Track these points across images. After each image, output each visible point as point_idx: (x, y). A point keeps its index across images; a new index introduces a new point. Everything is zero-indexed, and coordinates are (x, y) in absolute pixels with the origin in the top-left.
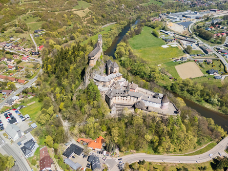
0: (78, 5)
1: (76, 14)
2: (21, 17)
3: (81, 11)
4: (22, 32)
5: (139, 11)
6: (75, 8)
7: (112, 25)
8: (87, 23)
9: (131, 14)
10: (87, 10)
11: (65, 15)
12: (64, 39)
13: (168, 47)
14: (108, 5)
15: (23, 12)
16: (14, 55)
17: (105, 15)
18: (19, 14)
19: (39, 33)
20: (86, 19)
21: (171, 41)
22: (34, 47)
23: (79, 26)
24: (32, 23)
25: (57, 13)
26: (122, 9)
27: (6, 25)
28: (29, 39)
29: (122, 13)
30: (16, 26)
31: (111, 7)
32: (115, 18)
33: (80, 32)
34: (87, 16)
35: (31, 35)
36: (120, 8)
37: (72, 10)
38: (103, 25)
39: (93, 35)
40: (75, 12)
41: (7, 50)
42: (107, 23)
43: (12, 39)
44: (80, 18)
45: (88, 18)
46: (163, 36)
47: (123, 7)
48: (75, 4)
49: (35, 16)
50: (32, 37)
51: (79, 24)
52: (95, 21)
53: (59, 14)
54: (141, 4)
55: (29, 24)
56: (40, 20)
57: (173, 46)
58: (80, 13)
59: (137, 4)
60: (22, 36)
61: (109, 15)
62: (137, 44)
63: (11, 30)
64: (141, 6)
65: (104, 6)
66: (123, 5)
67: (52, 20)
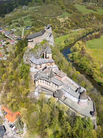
0: (62, 14)
1: (58, 20)
2: (23, 18)
3: (63, 18)
4: (19, 26)
6: (59, 16)
7: (81, 30)
8: (63, 27)
9: (98, 24)
10: (67, 18)
11: (50, 20)
14: (83, 16)
15: (25, 15)
16: (7, 39)
17: (78, 22)
18: (23, 15)
19: (29, 28)
20: (64, 24)
22: (21, 36)
23: (56, 27)
24: (28, 22)
25: (46, 18)
26: (93, 20)
27: (13, 21)
28: (21, 31)
29: (92, 22)
30: (17, 22)
31: (85, 17)
32: (85, 25)
34: (66, 22)
35: (23, 29)
36: (91, 19)
37: (57, 17)
38: (74, 29)
39: (64, 35)
40: (58, 19)
41: (6, 35)
42: (77, 29)
43: (12, 29)
44: (60, 22)
45: (66, 23)
47: (94, 18)
48: (60, 13)
49: (31, 17)
50: (23, 30)
51: (57, 26)
52: (69, 26)
53: (47, 18)
55: (25, 22)
56: (33, 21)
58: (61, 20)
60: (18, 28)
61: (81, 23)
63: (14, 24)
65: (80, 17)
66: (94, 17)
67: (40, 21)
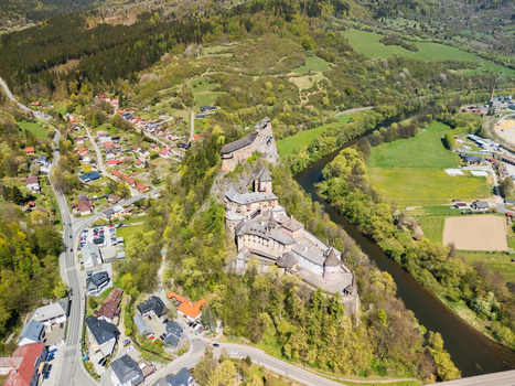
0: (304, 65)
1: (292, 84)
2: (189, 82)
3: (307, 77)
4: (181, 108)
5: (444, 86)
7: (363, 112)
8: (308, 104)
9: (416, 91)
10: (319, 76)
11: (269, 84)
12: (247, 128)
13: (461, 173)
14: (370, 69)
15: (196, 73)
17: (353, 89)
18: (190, 75)
19: (207, 112)
20: (309, 94)
21: (479, 162)
22: (188, 135)
23: (287, 107)
24: (205, 94)
25: (255, 78)
26: (401, 79)
27: (162, 92)
28: (187, 121)
29: (397, 88)
30: (175, 95)
31: (375, 73)
32: (374, 97)
33: (282, 120)
34: (315, 88)
35: (193, 114)
36: (396, 76)
38: (342, 110)
39: (309, 129)
40: (290, 80)
41: (148, 135)
42: (351, 108)
43: (162, 117)
44: (297, 91)
45: (315, 93)
46: (468, 149)
47: (402, 74)
48: (298, 63)
49: (214, 80)
50: (193, 118)
51: (289, 103)
52: (326, 100)
53: (259, 81)
54: (453, 71)
55: (197, 94)
56: (218, 90)
57: (474, 173)
58: (302, 83)
59: (444, 71)
60: (178, 113)
61: (363, 90)
62: (390, 158)
63: (167, 102)
64: (453, 76)
65: (359, 71)
66: (405, 70)
67: (238, 89)
